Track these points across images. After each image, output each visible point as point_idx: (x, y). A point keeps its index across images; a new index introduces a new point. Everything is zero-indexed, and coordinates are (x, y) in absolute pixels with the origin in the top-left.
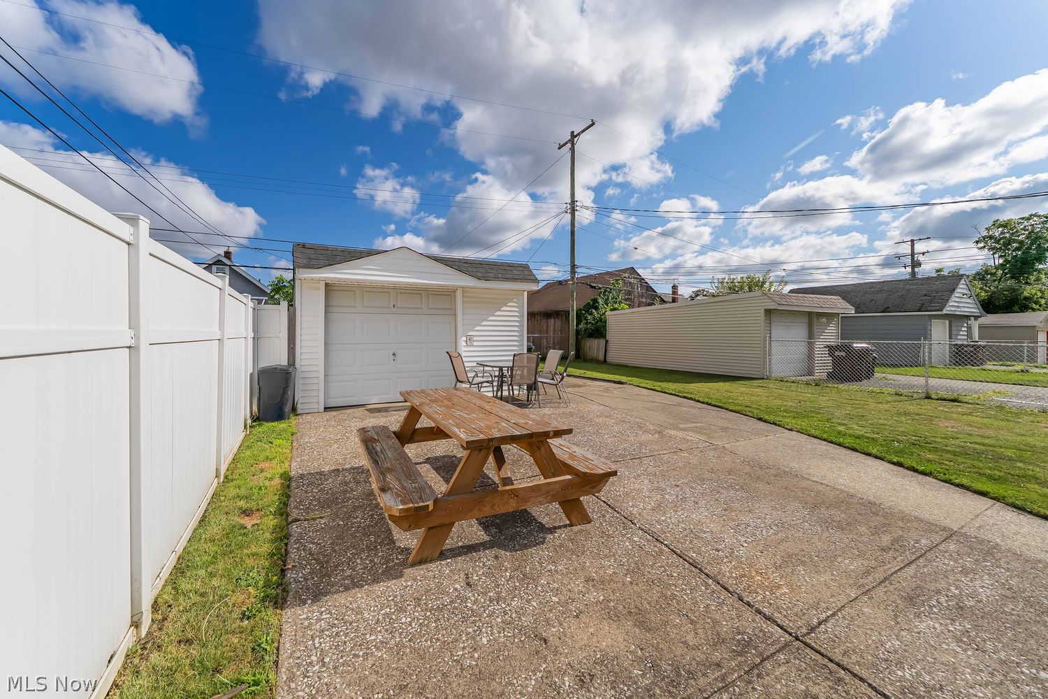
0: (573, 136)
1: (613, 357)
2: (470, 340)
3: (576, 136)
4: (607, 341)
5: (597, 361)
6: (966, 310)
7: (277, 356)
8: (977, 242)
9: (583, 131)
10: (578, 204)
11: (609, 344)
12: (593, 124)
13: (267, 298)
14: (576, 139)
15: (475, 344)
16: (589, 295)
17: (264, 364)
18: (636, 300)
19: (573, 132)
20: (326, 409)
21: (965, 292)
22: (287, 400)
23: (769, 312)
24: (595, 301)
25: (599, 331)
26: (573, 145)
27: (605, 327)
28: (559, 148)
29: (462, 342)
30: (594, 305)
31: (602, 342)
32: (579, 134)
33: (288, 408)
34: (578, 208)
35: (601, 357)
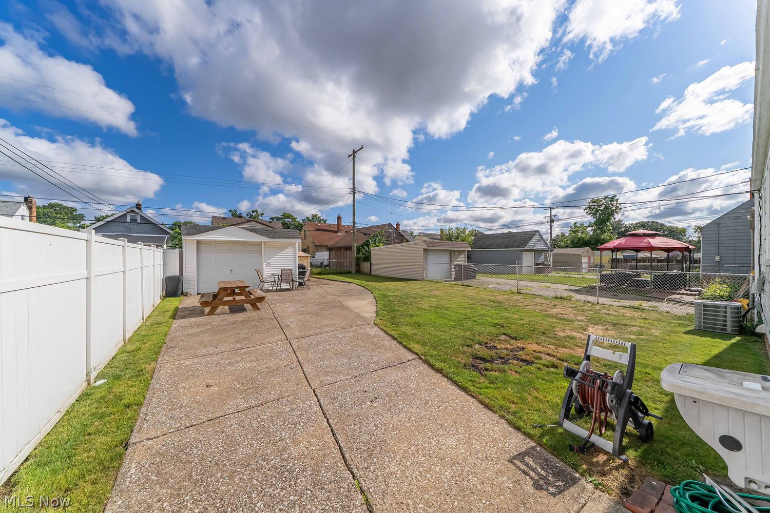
0: (354, 152)
1: (374, 272)
2: (268, 264)
3: (355, 152)
4: (371, 264)
5: (365, 274)
6: (540, 247)
7: (174, 271)
8: (585, 209)
9: (359, 150)
10: (356, 189)
11: (373, 265)
12: (362, 148)
13: (169, 236)
14: (355, 154)
15: (271, 266)
16: (364, 239)
17: (168, 275)
18: (393, 241)
19: (354, 150)
20: (198, 294)
21: (539, 239)
22: (179, 289)
23: (425, 250)
24: (368, 241)
25: (367, 259)
26: (354, 157)
27: (370, 256)
28: (349, 157)
29: (265, 265)
30: (367, 244)
31: (369, 263)
32: (356, 152)
33: (179, 292)
34: (356, 192)
35: (368, 272)
